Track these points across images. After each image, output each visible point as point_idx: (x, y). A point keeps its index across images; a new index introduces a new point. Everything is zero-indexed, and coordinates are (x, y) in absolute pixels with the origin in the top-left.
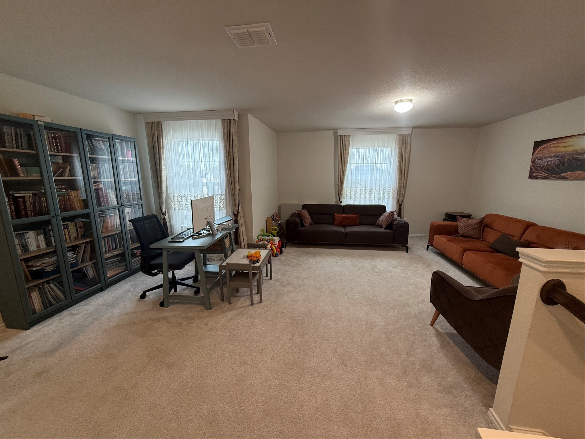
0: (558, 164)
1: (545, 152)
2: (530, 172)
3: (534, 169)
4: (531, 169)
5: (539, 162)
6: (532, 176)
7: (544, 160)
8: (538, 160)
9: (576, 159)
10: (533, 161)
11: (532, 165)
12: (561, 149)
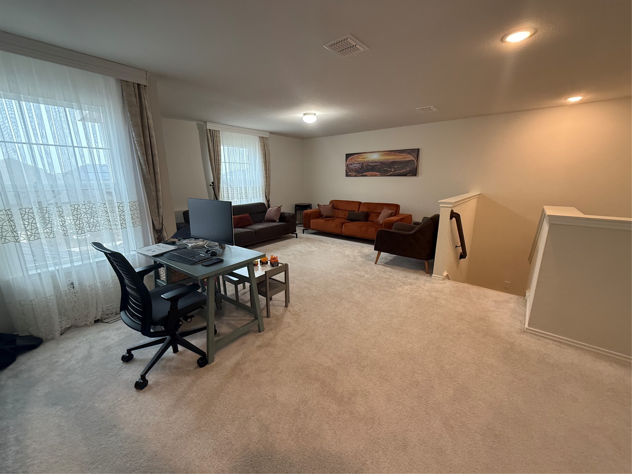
0: (361, 168)
1: (353, 161)
2: (346, 172)
3: (348, 170)
4: (346, 170)
5: (350, 166)
6: (347, 175)
7: (353, 165)
8: (350, 165)
9: (369, 165)
10: (347, 166)
11: (347, 168)
12: (360, 159)
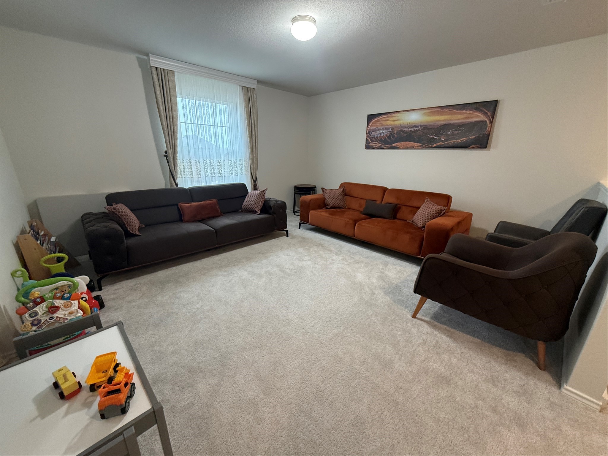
0: (389, 135)
1: (378, 125)
2: (366, 143)
3: (369, 140)
4: (366, 139)
5: (373, 133)
6: (368, 147)
7: (378, 132)
8: (372, 131)
9: (403, 132)
10: (369, 133)
11: (368, 136)
12: (390, 122)
